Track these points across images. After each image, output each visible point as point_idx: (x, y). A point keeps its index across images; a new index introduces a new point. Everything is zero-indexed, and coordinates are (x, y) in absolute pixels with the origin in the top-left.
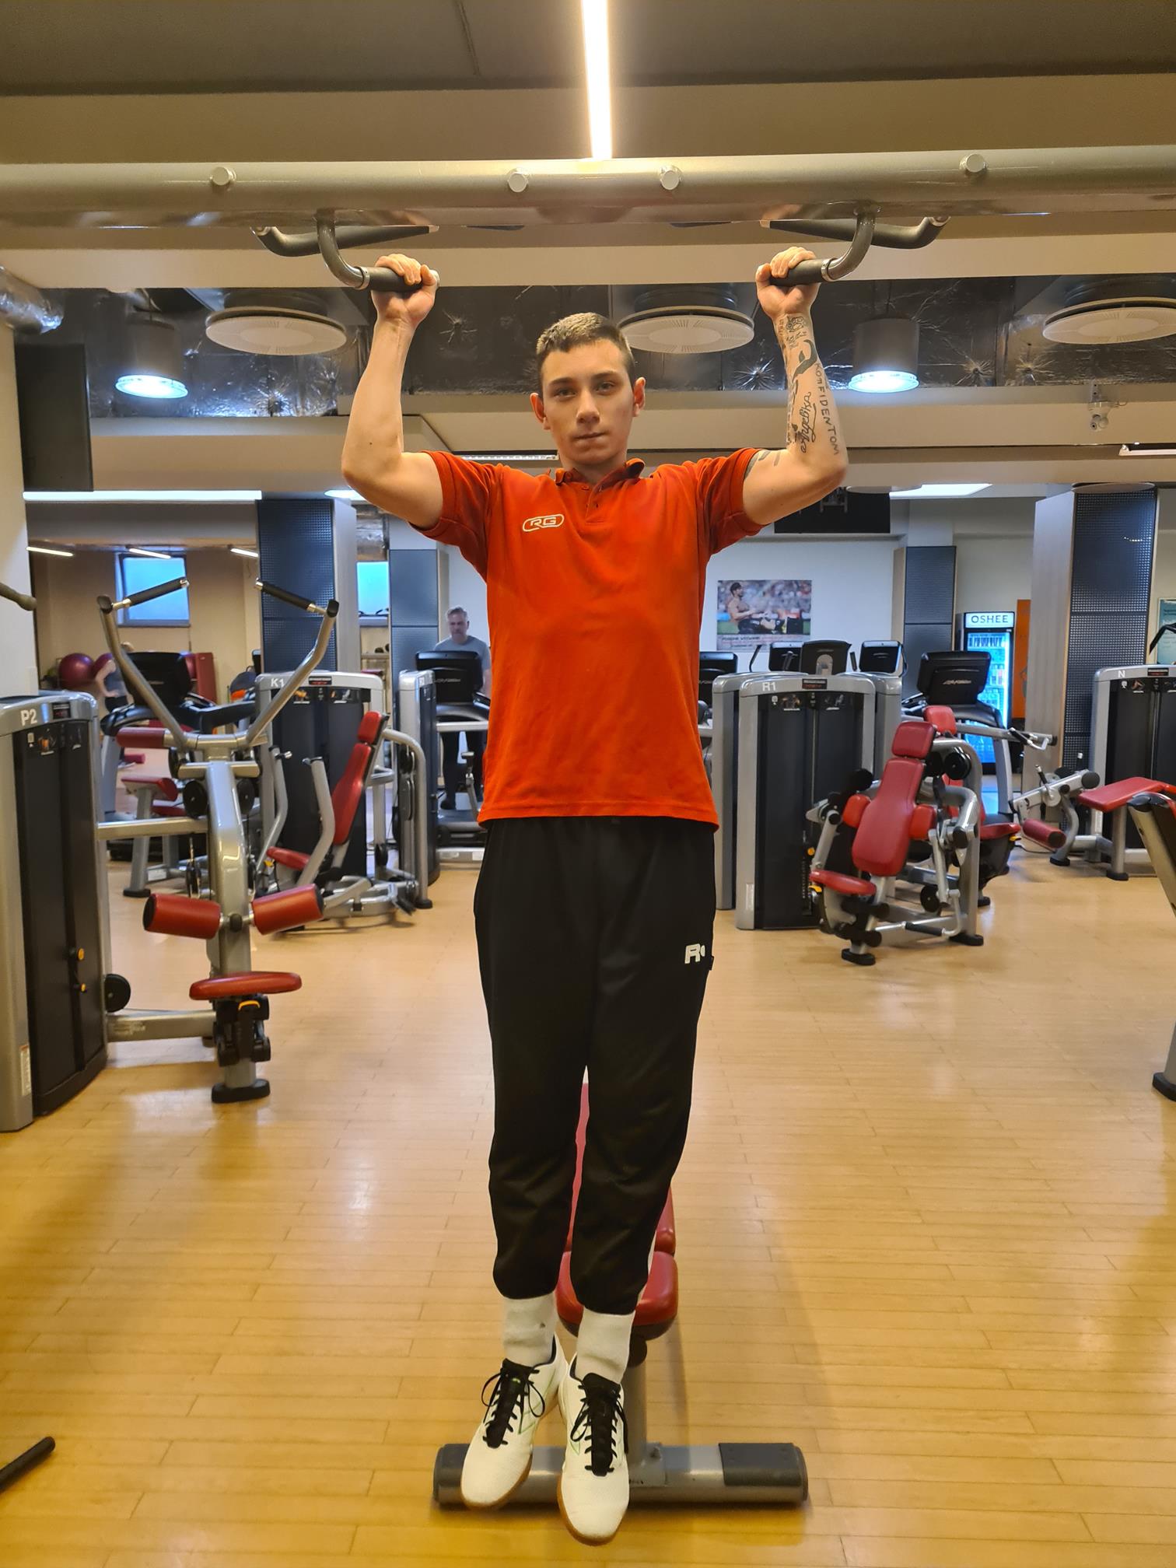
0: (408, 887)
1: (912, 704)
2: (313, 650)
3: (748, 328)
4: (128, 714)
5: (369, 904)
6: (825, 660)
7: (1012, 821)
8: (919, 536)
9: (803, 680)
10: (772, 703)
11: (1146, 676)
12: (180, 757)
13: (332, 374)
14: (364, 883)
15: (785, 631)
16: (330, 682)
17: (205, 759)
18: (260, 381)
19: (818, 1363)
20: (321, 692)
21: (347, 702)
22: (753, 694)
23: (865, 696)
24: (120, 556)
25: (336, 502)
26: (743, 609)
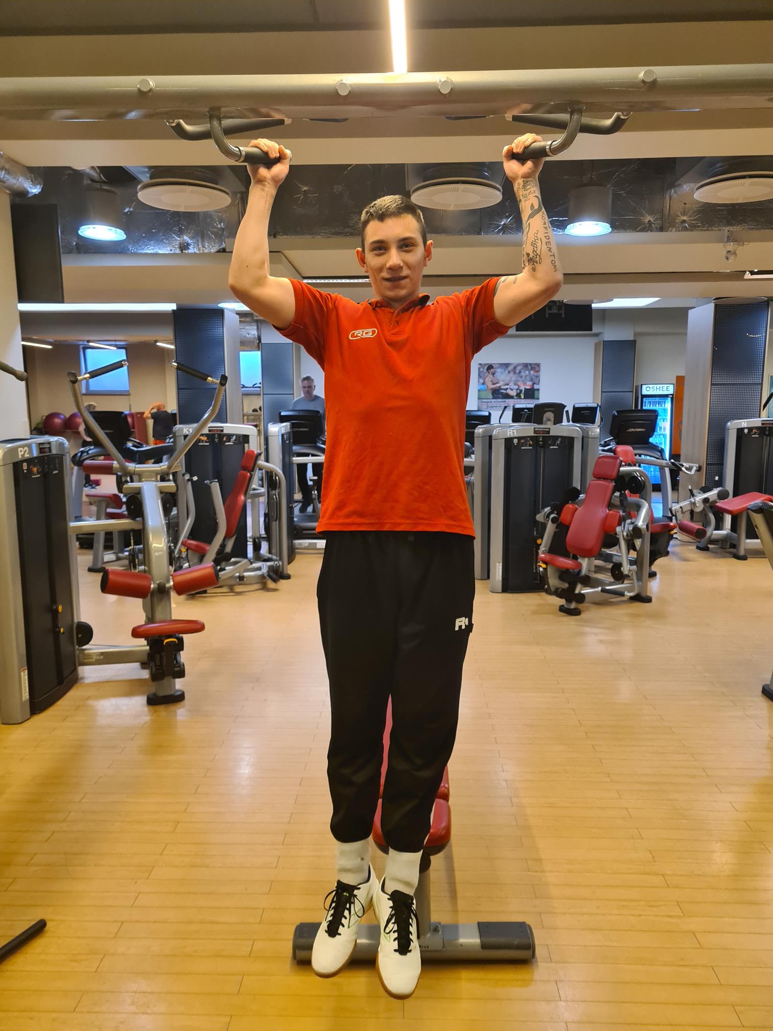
0: (275, 565)
1: (606, 444)
2: (211, 408)
3: (498, 193)
4: (90, 452)
5: (249, 577)
6: (549, 415)
7: (671, 521)
8: (612, 333)
9: (535, 428)
10: (514, 443)
11: (760, 425)
12: (123, 479)
13: (222, 224)
14: (246, 562)
15: (523, 397)
16: (222, 431)
17: (140, 481)
18: (174, 229)
19: (543, 871)
20: (217, 437)
21: (234, 443)
22: (501, 438)
23: (575, 439)
24: (83, 348)
25: (225, 311)
26: (495, 382)
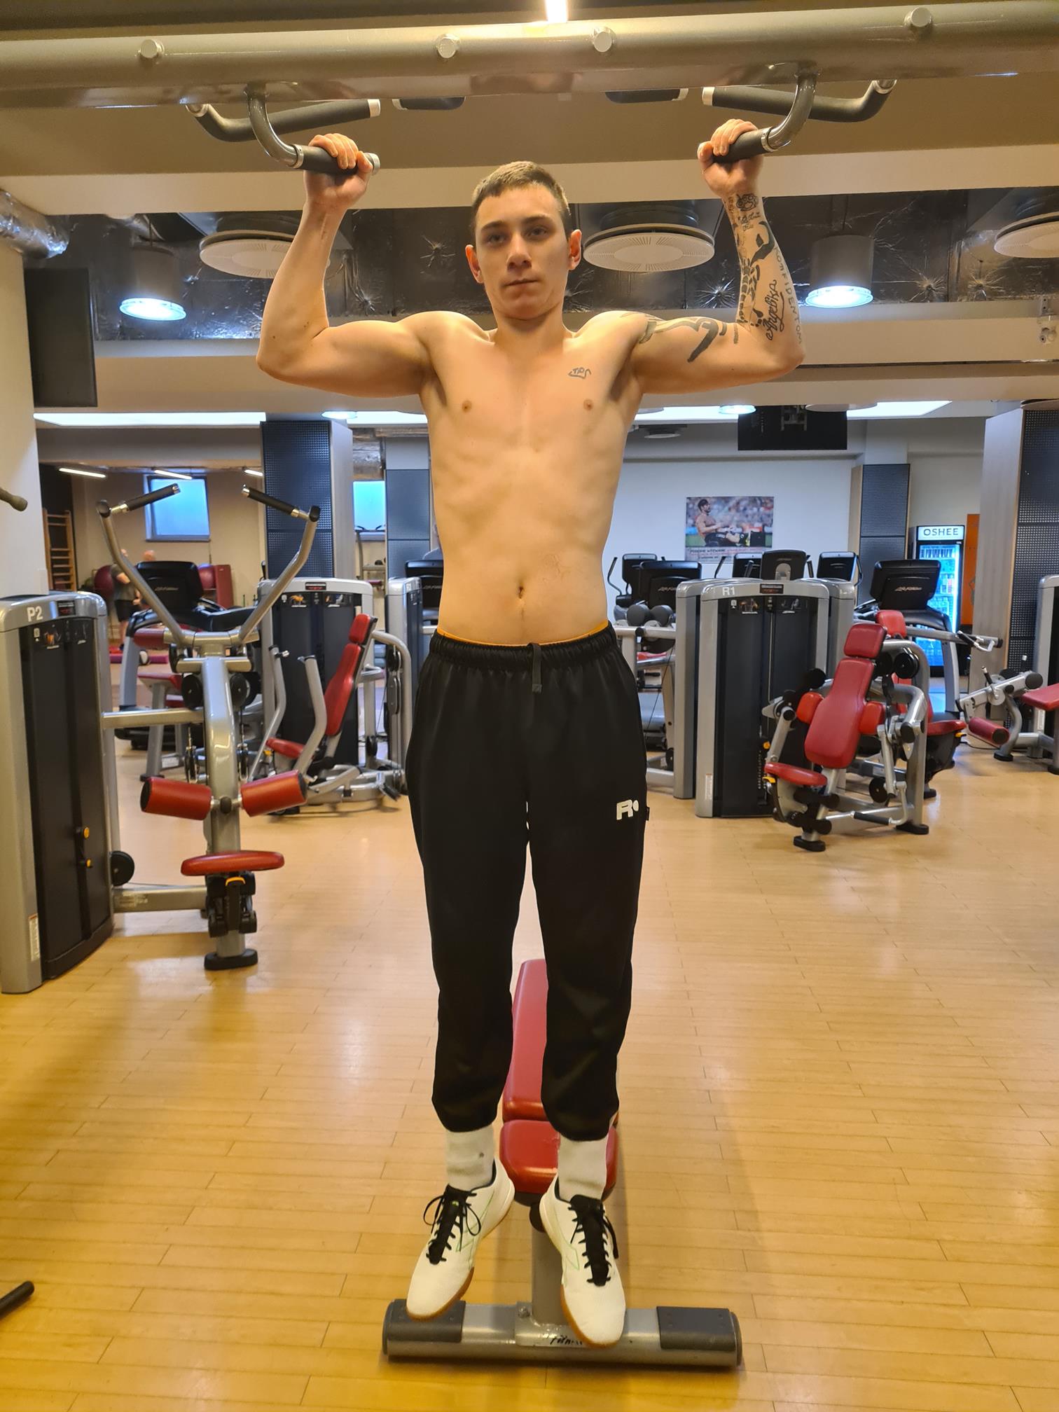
0: (394, 775)
1: (865, 609)
2: (298, 553)
3: (708, 245)
4: (147, 617)
5: (358, 791)
6: (784, 568)
7: (958, 718)
8: (876, 454)
9: (761, 585)
10: (731, 606)
12: (178, 653)
14: (354, 771)
15: (748, 544)
16: (324, 588)
17: (201, 655)
18: (255, 304)
19: (758, 1230)
20: (317, 597)
21: (341, 606)
22: (714, 598)
23: (819, 600)
24: (148, 477)
25: (333, 423)
26: (710, 523)
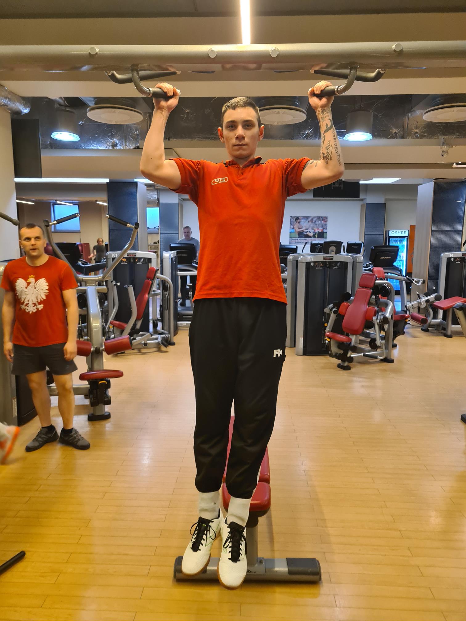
0: (166, 337)
1: (367, 266)
2: (129, 242)
3: (304, 114)
5: (150, 344)
6: (333, 248)
7: (406, 313)
8: (371, 199)
9: (324, 256)
10: (311, 265)
11: (461, 256)
13: (137, 132)
14: (148, 335)
15: (317, 237)
16: (135, 255)
17: (86, 285)
18: (109, 134)
19: (326, 527)
20: (132, 259)
21: (143, 263)
22: (304, 262)
23: (348, 263)
24: (53, 204)
25: (138, 183)
26: (300, 228)
